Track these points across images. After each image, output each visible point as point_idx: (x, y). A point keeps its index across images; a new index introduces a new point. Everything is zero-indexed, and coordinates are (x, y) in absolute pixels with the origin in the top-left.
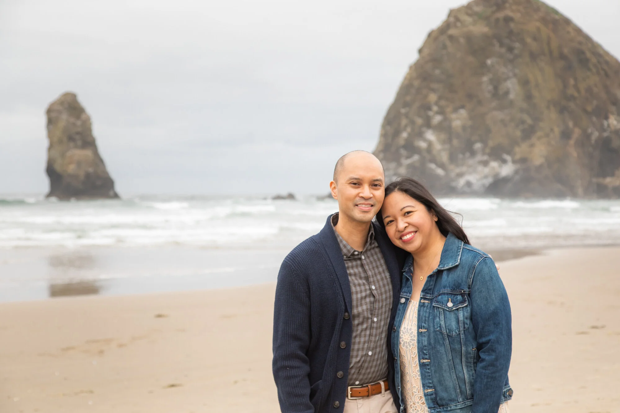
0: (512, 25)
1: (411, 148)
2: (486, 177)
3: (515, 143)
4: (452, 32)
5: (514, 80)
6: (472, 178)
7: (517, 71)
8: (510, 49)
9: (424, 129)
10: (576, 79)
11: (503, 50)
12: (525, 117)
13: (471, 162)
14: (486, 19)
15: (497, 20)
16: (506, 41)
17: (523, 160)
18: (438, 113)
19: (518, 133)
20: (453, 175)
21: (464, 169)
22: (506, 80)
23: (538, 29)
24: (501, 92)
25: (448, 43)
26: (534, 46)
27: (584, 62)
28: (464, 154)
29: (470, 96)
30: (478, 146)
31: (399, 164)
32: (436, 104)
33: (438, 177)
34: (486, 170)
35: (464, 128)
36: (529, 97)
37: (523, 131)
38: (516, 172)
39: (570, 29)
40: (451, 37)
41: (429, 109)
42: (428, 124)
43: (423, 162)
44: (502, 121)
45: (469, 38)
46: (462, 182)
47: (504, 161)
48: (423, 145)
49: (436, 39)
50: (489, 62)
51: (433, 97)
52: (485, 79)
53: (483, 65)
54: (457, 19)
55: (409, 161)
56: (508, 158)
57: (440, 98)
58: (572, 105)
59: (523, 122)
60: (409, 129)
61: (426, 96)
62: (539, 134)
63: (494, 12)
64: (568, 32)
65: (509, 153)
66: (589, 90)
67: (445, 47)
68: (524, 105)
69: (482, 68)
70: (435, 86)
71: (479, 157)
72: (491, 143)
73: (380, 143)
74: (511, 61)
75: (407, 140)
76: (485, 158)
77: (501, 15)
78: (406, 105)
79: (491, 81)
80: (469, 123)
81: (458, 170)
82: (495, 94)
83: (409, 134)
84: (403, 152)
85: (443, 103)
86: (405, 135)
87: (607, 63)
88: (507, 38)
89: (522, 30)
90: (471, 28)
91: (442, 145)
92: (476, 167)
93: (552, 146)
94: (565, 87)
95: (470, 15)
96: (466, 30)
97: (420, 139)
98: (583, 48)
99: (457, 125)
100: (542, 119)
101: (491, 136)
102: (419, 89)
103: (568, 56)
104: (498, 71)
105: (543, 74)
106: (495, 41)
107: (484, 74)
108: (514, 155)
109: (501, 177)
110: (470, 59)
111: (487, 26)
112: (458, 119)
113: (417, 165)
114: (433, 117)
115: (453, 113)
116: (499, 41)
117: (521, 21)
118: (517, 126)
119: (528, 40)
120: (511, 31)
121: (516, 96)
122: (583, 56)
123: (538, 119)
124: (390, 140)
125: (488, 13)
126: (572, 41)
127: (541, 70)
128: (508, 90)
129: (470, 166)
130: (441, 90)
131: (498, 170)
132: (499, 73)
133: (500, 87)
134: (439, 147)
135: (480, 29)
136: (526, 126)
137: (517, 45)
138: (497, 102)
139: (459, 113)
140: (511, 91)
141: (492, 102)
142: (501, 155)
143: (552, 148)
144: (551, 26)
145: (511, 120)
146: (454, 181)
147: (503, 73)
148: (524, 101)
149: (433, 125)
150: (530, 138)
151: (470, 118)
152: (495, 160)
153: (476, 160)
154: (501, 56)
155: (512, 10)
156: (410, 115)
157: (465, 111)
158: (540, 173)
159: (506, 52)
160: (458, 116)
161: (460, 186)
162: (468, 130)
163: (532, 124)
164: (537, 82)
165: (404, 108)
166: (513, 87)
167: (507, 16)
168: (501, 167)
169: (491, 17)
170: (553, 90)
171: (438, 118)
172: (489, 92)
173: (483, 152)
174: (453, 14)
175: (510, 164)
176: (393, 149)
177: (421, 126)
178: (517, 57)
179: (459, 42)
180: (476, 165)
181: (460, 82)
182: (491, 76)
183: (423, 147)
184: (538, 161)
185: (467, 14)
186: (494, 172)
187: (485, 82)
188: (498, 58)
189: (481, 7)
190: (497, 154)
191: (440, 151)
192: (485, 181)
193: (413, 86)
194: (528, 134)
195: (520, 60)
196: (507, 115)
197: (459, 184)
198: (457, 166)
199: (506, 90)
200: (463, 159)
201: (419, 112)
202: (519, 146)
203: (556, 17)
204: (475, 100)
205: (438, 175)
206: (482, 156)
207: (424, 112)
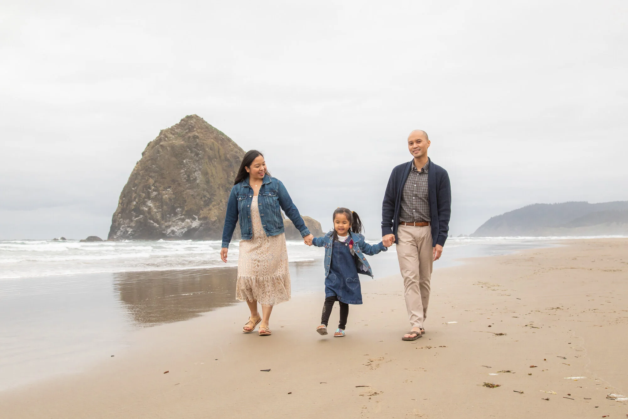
0: (198, 140)
1: (138, 211)
2: (183, 228)
3: (200, 208)
4: (162, 143)
5: (200, 172)
6: (175, 229)
7: (201, 167)
8: (197, 154)
9: (146, 200)
12: (206, 193)
13: (174, 219)
14: (183, 136)
15: (189, 137)
17: (205, 218)
18: (154, 190)
19: (202, 202)
20: (163, 227)
21: (170, 223)
22: (195, 172)
24: (191, 179)
25: (160, 150)
26: (211, 153)
28: (170, 215)
30: (179, 209)
31: (132, 221)
32: (153, 185)
34: (183, 224)
35: (170, 199)
36: (208, 182)
37: (205, 201)
38: (201, 225)
39: (231, 144)
40: (162, 146)
41: (150, 188)
42: (149, 198)
43: (145, 218)
44: (192, 195)
45: (173, 147)
46: (169, 231)
47: (194, 219)
49: (153, 147)
50: (184, 161)
51: (151, 181)
52: (182, 171)
53: (181, 163)
54: (166, 137)
55: (136, 219)
56: (196, 217)
57: (155, 182)
59: (205, 196)
60: (137, 200)
61: (148, 180)
62: (213, 203)
63: (187, 133)
64: (230, 146)
65: (195, 215)
67: (158, 152)
68: (205, 186)
69: (180, 165)
70: (153, 174)
71: (179, 216)
72: (186, 209)
73: (119, 207)
74: (198, 161)
75: (135, 205)
76: (183, 217)
77: (190, 135)
78: (135, 185)
79: (186, 172)
80: (174, 196)
81: (166, 224)
82: (188, 180)
83: (137, 203)
84: (134, 213)
85: (157, 184)
86: (134, 203)
88: (195, 148)
89: (203, 143)
90: (174, 141)
91: (157, 209)
92: (177, 223)
93: (222, 210)
94: (228, 177)
95: (173, 134)
96: (171, 142)
97: (144, 206)
98: (238, 155)
99: (166, 197)
100: (215, 195)
101: (185, 204)
102: (143, 176)
103: (230, 158)
104: (190, 166)
105: (216, 169)
106: (188, 149)
107: (182, 169)
108: (200, 215)
109: (192, 228)
110: (174, 159)
111: (183, 140)
112: (166, 194)
113: (142, 221)
114: (152, 192)
115: (164, 191)
116: (190, 149)
117: (203, 138)
118: (201, 198)
119: (207, 149)
120: (197, 144)
121: (201, 181)
122: (237, 159)
123: (213, 195)
124: (125, 206)
125: (184, 133)
126: (232, 151)
127: (215, 166)
128: (196, 177)
129: (174, 222)
130: (156, 177)
131: (190, 224)
132: (190, 168)
133: (191, 176)
134: (155, 210)
135: (179, 142)
136: (206, 198)
137: (201, 152)
138: (189, 185)
139: (167, 190)
140: (198, 178)
141: (186, 184)
142: (192, 215)
143: (221, 211)
144: (220, 142)
145: (198, 195)
146: (164, 230)
147: (192, 167)
148: (205, 184)
149: (152, 197)
150: (208, 205)
151: (173, 194)
152: (189, 218)
153: (177, 218)
154: (191, 158)
155: (197, 132)
156: (138, 191)
157: (171, 189)
158: (214, 226)
159: (194, 156)
160: (167, 192)
161: (168, 233)
162: (173, 201)
163: (210, 198)
164: (212, 173)
165: (134, 187)
166: (199, 176)
167: (195, 135)
168: (192, 222)
169: (185, 135)
170: (222, 178)
171: (155, 193)
172: (185, 179)
173: (181, 213)
174: (163, 133)
175: (197, 220)
176: (127, 212)
177: (145, 198)
178: (201, 158)
179: (167, 149)
180: (177, 221)
181: (167, 172)
182: (186, 170)
183: (146, 210)
184: (214, 219)
185: (171, 133)
186: (188, 225)
187: (182, 173)
188: (190, 159)
189: (179, 130)
190: (190, 214)
191: (156, 212)
192: (183, 230)
193: (139, 174)
194: (208, 203)
195: (203, 160)
196: (195, 192)
197: (167, 232)
198: (166, 222)
199: (194, 178)
200: (170, 218)
201: (143, 189)
202: (203, 210)
203: (223, 137)
204: (176, 183)
205: (155, 227)
206: (181, 216)
207: (146, 190)
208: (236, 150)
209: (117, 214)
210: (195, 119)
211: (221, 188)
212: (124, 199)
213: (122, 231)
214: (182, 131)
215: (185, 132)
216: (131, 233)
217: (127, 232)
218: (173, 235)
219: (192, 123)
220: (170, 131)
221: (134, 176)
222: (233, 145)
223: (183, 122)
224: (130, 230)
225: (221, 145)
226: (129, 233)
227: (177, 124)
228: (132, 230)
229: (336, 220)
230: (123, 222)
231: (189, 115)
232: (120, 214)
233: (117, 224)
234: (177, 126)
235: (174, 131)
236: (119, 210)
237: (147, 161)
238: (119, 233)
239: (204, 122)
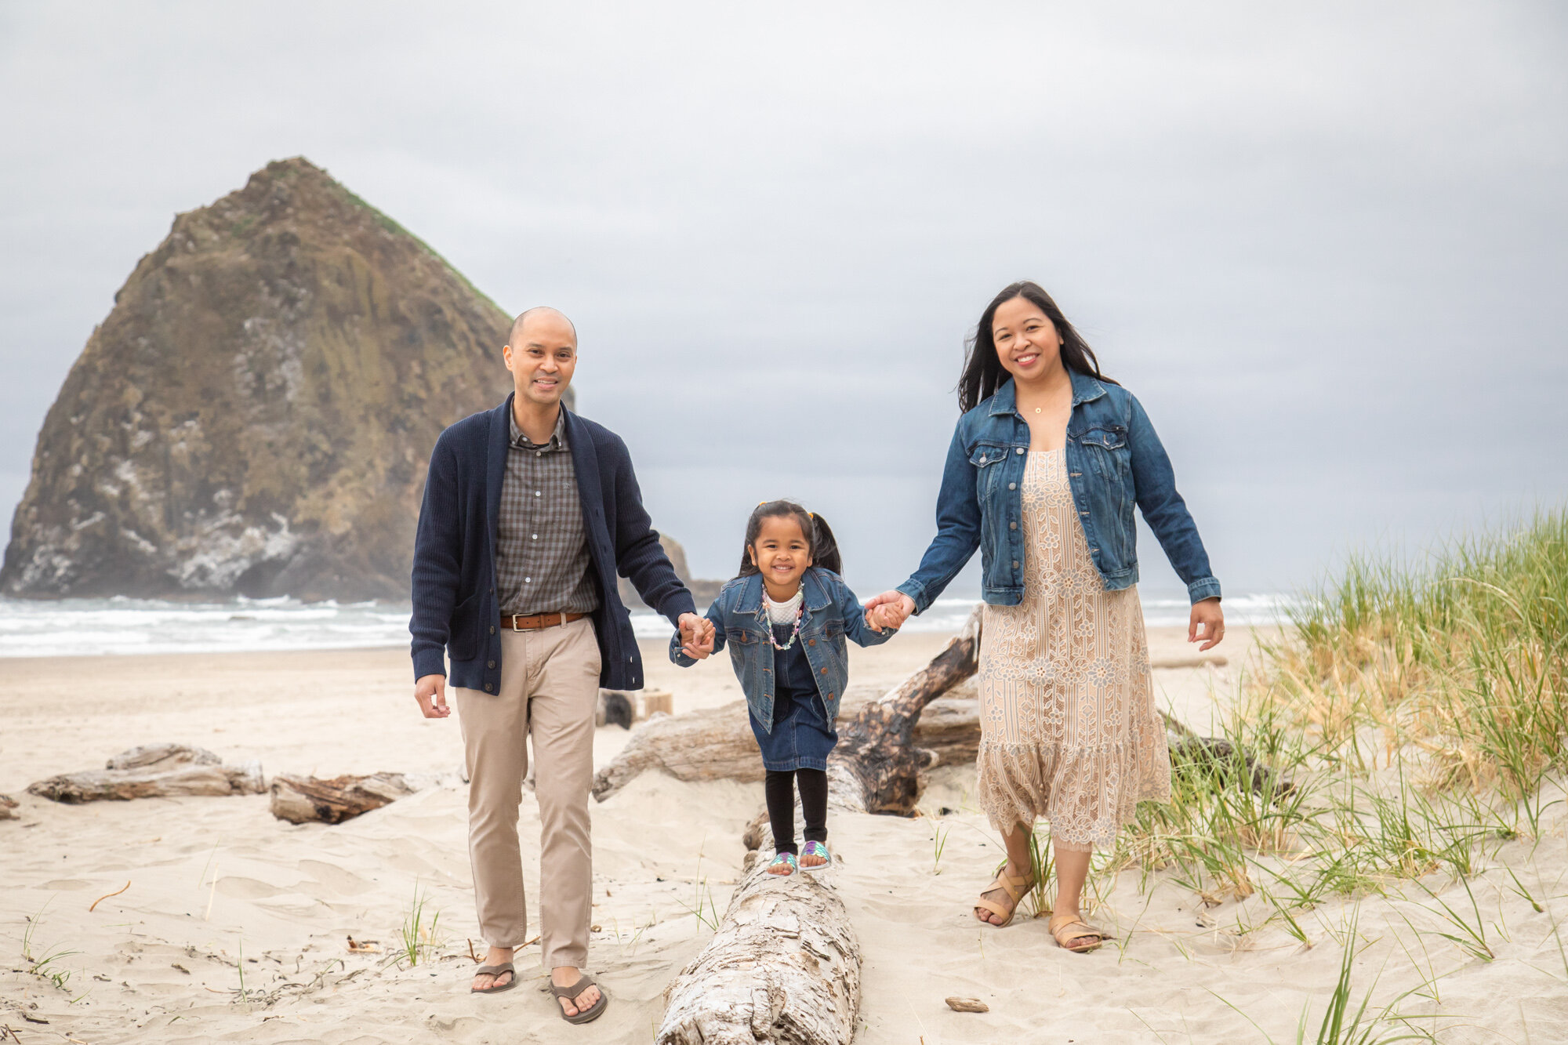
0: (294, 251)
1: (88, 498)
2: (236, 558)
3: (295, 490)
4: (176, 261)
5: (297, 364)
6: (209, 560)
7: (301, 344)
8: (291, 301)
9: (114, 459)
10: (423, 363)
11: (277, 302)
12: (318, 438)
13: (207, 527)
14: (248, 236)
15: (267, 240)
16: (283, 283)
17: (313, 525)
18: (142, 426)
19: (304, 470)
20: (171, 553)
21: (194, 541)
22: (280, 362)
23: (348, 261)
24: (269, 387)
25: (166, 284)
26: (338, 295)
27: (440, 329)
28: (195, 511)
29: (208, 394)
30: (223, 494)
31: (68, 531)
32: (140, 407)
33: (140, 557)
34: (237, 545)
35: (195, 458)
36: (325, 398)
37: (313, 465)
38: (297, 550)
39: (417, 263)
40: (171, 272)
41: (127, 418)
42: (123, 450)
43: (111, 524)
44: (270, 444)
45: (209, 275)
46: (189, 567)
47: (275, 527)
48: (113, 491)
49: (146, 273)
50: (248, 324)
51: (133, 394)
52: (240, 358)
53: (237, 331)
54: (190, 237)
55: (85, 524)
56: (283, 520)
57: (147, 397)
58: (414, 415)
59: (313, 448)
60: (85, 459)
61: (121, 391)
62: (345, 472)
63: (264, 224)
64: (413, 269)
65: (282, 511)
66: (449, 384)
67: (159, 291)
68: (316, 414)
69: (234, 337)
70: (138, 371)
71: (224, 519)
72: (247, 490)
73: (32, 485)
74: (292, 324)
75: (79, 478)
76: (237, 518)
77: (270, 230)
78: (80, 408)
79: (251, 361)
80: (206, 448)
81: (181, 544)
82: (259, 392)
83: (85, 470)
84: (75, 505)
85: (153, 406)
86: (77, 470)
87: (490, 330)
88: (284, 277)
89: (313, 261)
90: (216, 254)
91: (150, 492)
92: (217, 539)
93: (369, 496)
94: (401, 378)
95: (217, 229)
96: (204, 257)
97: (106, 480)
98: (438, 301)
99: (181, 451)
100: (352, 443)
101: (247, 475)
102: (105, 377)
103: (409, 315)
104: (265, 342)
105: (357, 352)
106: (261, 283)
107: (237, 350)
108: (296, 513)
109: (265, 558)
110: (210, 317)
111: (247, 251)
112: (182, 440)
113: (100, 532)
114: (134, 433)
115: (174, 427)
116: (270, 283)
117: (315, 243)
118: (301, 455)
119: (326, 283)
120: (291, 265)
121: (301, 394)
122: (437, 317)
123: (342, 443)
124: (49, 481)
125: (252, 226)
126: (419, 287)
127: (352, 343)
128: (285, 382)
129: (206, 536)
130: (151, 380)
131: (261, 544)
132: (268, 348)
133: (268, 377)
134: (144, 496)
135: (234, 257)
136: (319, 456)
137: (303, 291)
138: (262, 407)
139: (185, 428)
140: (291, 384)
141: (252, 405)
142: (268, 514)
143: (368, 502)
144: (376, 255)
145: (289, 444)
146: (173, 566)
147: (275, 348)
148: (315, 405)
149: (132, 451)
150: (325, 480)
151: (207, 439)
152: (256, 525)
153: (218, 524)
154: (271, 314)
155: (298, 222)
156: (88, 429)
157: (197, 423)
158: (341, 551)
159: (282, 305)
160: (184, 433)
161: (185, 576)
162: (204, 463)
163: (330, 452)
164: (342, 366)
165: (77, 414)
166: (292, 374)
167: (286, 233)
168: (266, 539)
169: (256, 232)
170: (377, 384)
171: (144, 437)
172: (247, 386)
173: (232, 507)
174: (182, 226)
175: (285, 532)
176: (55, 499)
177: (110, 453)
178: (303, 315)
179: (186, 280)
180: (218, 533)
181: (187, 364)
182: (251, 354)
183: (112, 496)
184: (339, 528)
185: (211, 225)
186: (252, 549)
187: (240, 365)
188: (266, 316)
189: (242, 212)
190: (259, 511)
191: (146, 503)
192: (233, 566)
193: (94, 370)
194: (322, 472)
195: (308, 322)
196: (280, 433)
197: (182, 571)
198: (180, 536)
199: (279, 382)
200: (193, 522)
201: (106, 423)
202: (305, 497)
203: (390, 237)
204: (217, 401)
205: (142, 553)
206: (232, 515)
207: (116, 424)
208: (434, 282)
209: (24, 507)
210: (297, 172)
211: (373, 419)
212: (46, 454)
213: (37, 567)
214: (249, 217)
215: (258, 219)
216: (65, 575)
217: (54, 569)
218: (200, 584)
219: (280, 189)
220: (205, 216)
221: (81, 375)
222: (428, 265)
223: (254, 184)
224: (62, 565)
225: (386, 265)
226: (60, 572)
227: (233, 193)
228: (67, 563)
229: (765, 539)
230: (43, 535)
231: (279, 157)
232: (34, 510)
233: (23, 542)
234: (236, 199)
235: (220, 217)
236: (33, 495)
237: (123, 323)
238: (29, 575)
239: (329, 182)
